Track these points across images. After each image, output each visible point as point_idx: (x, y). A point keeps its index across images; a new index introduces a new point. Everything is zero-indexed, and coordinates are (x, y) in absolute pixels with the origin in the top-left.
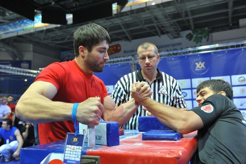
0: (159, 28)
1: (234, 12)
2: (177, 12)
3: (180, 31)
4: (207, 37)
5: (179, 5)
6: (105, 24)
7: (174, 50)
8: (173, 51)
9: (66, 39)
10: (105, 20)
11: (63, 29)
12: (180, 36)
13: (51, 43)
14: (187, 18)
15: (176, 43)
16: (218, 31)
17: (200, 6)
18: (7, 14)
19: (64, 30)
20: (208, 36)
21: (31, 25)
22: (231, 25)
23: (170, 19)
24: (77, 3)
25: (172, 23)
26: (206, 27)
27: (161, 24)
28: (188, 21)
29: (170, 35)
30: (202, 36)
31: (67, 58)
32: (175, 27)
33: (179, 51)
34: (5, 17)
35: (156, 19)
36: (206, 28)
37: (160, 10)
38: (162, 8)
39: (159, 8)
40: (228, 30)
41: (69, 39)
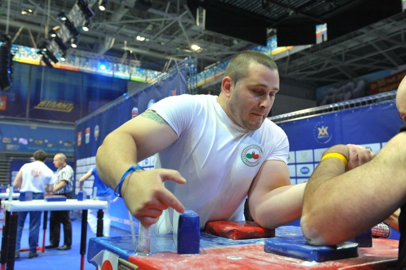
6: (397, 29)
9: (323, 67)
10: (395, 22)
11: (318, 50)
13: (301, 75)
18: (235, 42)
19: (319, 52)
21: (267, 52)
24: (332, 4)
31: (327, 97)
34: (233, 47)
41: (329, 65)
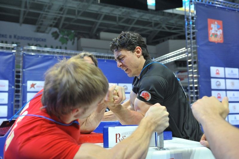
4: (73, 41)
15: (40, 39)
16: (85, 37)
20: (74, 39)
26: (73, 29)
30: (68, 37)
36: (73, 31)
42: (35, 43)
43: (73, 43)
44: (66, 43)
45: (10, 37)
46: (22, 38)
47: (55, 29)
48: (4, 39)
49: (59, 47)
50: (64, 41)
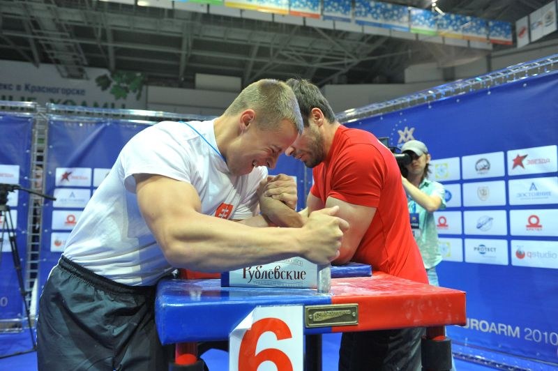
0: (39, 46)
1: (192, 59)
2: (86, 25)
3: (85, 66)
4: (138, 92)
5: (94, 12)
7: (65, 103)
8: (63, 106)
12: (84, 76)
14: (104, 44)
15: (74, 90)
16: (158, 85)
17: (134, 28)
20: (141, 89)
22: (183, 79)
23: (68, 34)
25: (72, 45)
26: (138, 70)
27: (46, 40)
28: (105, 50)
29: (61, 67)
30: (129, 86)
32: (76, 54)
33: (77, 109)
35: (36, 24)
36: (139, 74)
37: (49, 8)
38: (53, 6)
39: (48, 5)
40: (176, 87)
42: (64, 98)
43: (138, 97)
44: (125, 98)
45: (19, 88)
46: (40, 89)
47: (104, 72)
48: (7, 93)
49: (110, 105)
50: (121, 93)
